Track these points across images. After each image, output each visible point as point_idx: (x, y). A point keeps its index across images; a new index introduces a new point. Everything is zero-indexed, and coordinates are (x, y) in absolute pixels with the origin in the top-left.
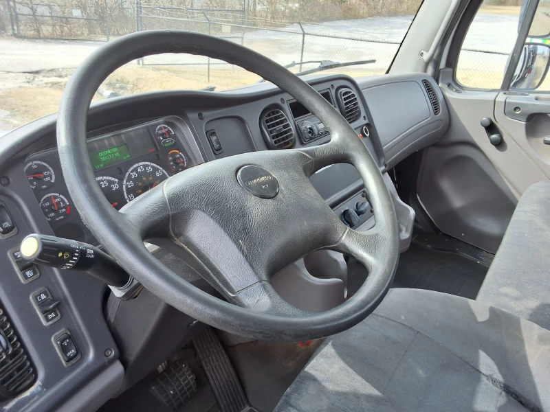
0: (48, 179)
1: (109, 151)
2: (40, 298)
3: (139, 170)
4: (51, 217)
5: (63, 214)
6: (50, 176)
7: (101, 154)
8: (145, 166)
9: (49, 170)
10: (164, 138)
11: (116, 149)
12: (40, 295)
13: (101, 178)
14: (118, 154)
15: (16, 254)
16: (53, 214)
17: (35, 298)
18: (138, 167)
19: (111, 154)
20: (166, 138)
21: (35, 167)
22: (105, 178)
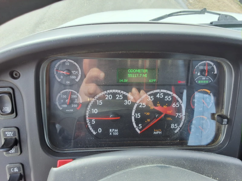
0: (74, 77)
1: (139, 71)
2: (13, 170)
3: (158, 96)
4: (63, 107)
5: (74, 108)
6: (77, 76)
7: (130, 71)
8: (165, 94)
9: (78, 70)
10: (201, 74)
11: (146, 71)
12: (14, 168)
13: (119, 91)
14: (146, 76)
15: (6, 133)
16: (65, 106)
17: (9, 169)
18: (158, 93)
19: (139, 73)
20: (204, 76)
21: (68, 64)
22: (122, 92)
